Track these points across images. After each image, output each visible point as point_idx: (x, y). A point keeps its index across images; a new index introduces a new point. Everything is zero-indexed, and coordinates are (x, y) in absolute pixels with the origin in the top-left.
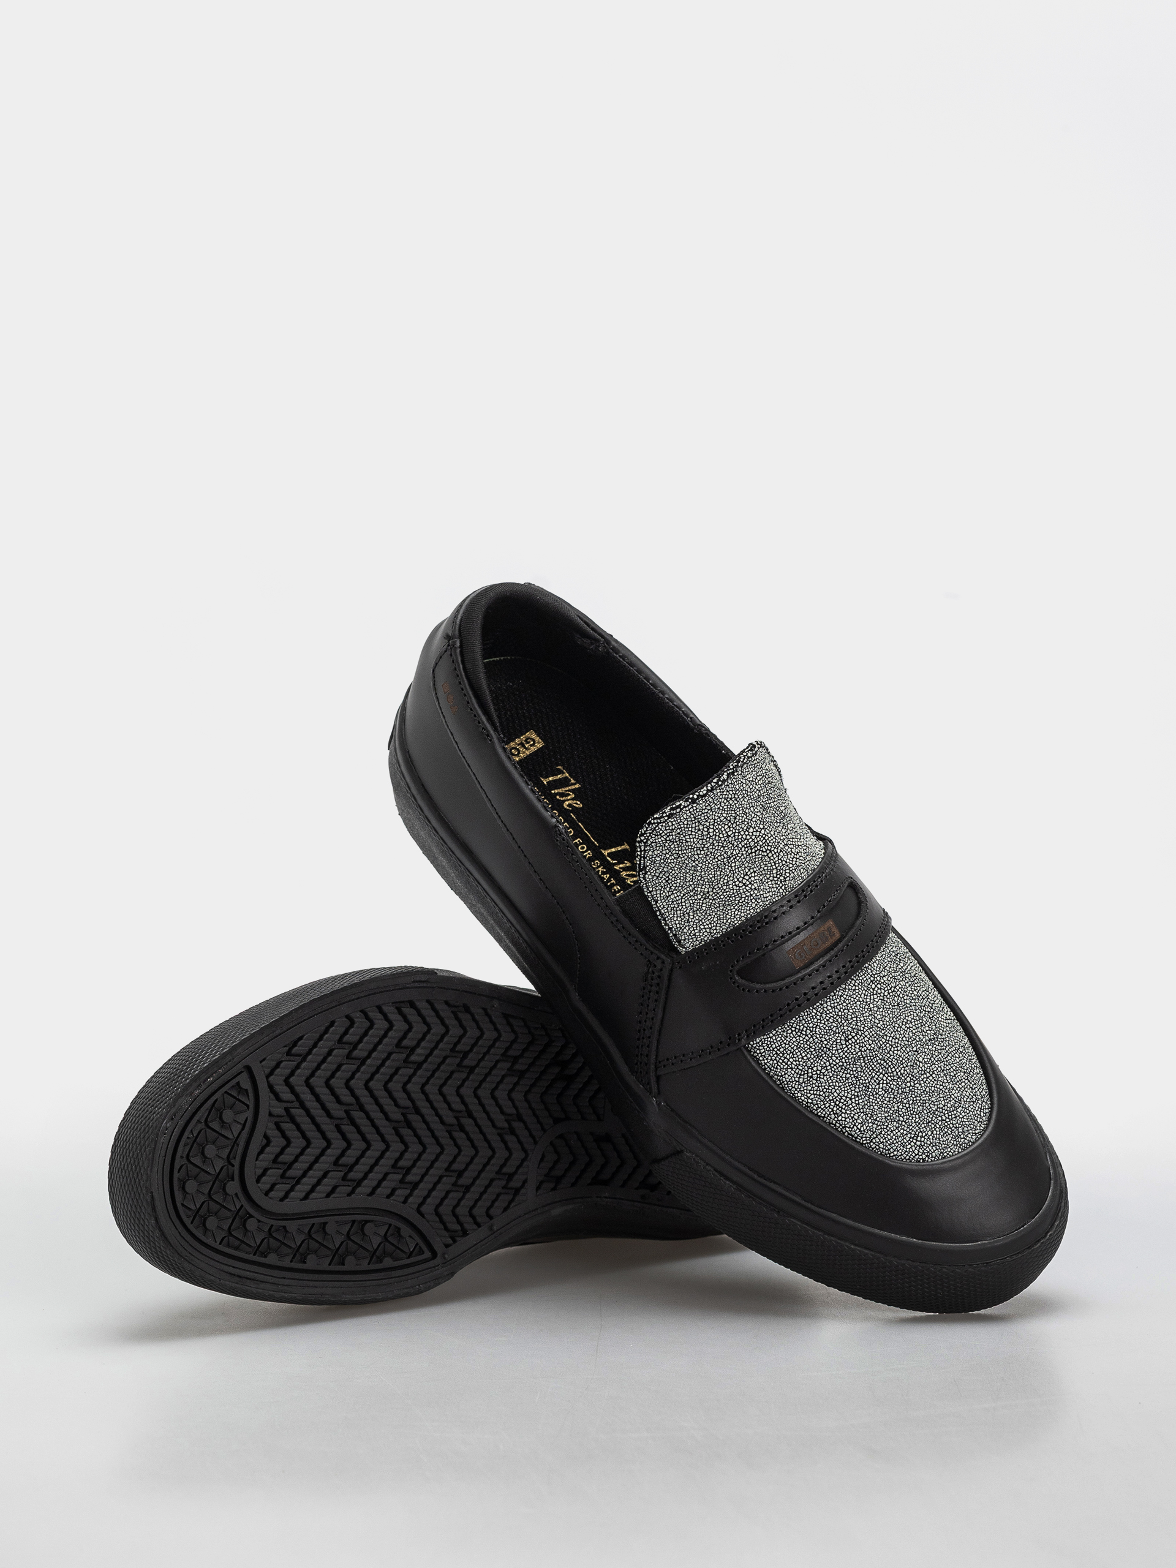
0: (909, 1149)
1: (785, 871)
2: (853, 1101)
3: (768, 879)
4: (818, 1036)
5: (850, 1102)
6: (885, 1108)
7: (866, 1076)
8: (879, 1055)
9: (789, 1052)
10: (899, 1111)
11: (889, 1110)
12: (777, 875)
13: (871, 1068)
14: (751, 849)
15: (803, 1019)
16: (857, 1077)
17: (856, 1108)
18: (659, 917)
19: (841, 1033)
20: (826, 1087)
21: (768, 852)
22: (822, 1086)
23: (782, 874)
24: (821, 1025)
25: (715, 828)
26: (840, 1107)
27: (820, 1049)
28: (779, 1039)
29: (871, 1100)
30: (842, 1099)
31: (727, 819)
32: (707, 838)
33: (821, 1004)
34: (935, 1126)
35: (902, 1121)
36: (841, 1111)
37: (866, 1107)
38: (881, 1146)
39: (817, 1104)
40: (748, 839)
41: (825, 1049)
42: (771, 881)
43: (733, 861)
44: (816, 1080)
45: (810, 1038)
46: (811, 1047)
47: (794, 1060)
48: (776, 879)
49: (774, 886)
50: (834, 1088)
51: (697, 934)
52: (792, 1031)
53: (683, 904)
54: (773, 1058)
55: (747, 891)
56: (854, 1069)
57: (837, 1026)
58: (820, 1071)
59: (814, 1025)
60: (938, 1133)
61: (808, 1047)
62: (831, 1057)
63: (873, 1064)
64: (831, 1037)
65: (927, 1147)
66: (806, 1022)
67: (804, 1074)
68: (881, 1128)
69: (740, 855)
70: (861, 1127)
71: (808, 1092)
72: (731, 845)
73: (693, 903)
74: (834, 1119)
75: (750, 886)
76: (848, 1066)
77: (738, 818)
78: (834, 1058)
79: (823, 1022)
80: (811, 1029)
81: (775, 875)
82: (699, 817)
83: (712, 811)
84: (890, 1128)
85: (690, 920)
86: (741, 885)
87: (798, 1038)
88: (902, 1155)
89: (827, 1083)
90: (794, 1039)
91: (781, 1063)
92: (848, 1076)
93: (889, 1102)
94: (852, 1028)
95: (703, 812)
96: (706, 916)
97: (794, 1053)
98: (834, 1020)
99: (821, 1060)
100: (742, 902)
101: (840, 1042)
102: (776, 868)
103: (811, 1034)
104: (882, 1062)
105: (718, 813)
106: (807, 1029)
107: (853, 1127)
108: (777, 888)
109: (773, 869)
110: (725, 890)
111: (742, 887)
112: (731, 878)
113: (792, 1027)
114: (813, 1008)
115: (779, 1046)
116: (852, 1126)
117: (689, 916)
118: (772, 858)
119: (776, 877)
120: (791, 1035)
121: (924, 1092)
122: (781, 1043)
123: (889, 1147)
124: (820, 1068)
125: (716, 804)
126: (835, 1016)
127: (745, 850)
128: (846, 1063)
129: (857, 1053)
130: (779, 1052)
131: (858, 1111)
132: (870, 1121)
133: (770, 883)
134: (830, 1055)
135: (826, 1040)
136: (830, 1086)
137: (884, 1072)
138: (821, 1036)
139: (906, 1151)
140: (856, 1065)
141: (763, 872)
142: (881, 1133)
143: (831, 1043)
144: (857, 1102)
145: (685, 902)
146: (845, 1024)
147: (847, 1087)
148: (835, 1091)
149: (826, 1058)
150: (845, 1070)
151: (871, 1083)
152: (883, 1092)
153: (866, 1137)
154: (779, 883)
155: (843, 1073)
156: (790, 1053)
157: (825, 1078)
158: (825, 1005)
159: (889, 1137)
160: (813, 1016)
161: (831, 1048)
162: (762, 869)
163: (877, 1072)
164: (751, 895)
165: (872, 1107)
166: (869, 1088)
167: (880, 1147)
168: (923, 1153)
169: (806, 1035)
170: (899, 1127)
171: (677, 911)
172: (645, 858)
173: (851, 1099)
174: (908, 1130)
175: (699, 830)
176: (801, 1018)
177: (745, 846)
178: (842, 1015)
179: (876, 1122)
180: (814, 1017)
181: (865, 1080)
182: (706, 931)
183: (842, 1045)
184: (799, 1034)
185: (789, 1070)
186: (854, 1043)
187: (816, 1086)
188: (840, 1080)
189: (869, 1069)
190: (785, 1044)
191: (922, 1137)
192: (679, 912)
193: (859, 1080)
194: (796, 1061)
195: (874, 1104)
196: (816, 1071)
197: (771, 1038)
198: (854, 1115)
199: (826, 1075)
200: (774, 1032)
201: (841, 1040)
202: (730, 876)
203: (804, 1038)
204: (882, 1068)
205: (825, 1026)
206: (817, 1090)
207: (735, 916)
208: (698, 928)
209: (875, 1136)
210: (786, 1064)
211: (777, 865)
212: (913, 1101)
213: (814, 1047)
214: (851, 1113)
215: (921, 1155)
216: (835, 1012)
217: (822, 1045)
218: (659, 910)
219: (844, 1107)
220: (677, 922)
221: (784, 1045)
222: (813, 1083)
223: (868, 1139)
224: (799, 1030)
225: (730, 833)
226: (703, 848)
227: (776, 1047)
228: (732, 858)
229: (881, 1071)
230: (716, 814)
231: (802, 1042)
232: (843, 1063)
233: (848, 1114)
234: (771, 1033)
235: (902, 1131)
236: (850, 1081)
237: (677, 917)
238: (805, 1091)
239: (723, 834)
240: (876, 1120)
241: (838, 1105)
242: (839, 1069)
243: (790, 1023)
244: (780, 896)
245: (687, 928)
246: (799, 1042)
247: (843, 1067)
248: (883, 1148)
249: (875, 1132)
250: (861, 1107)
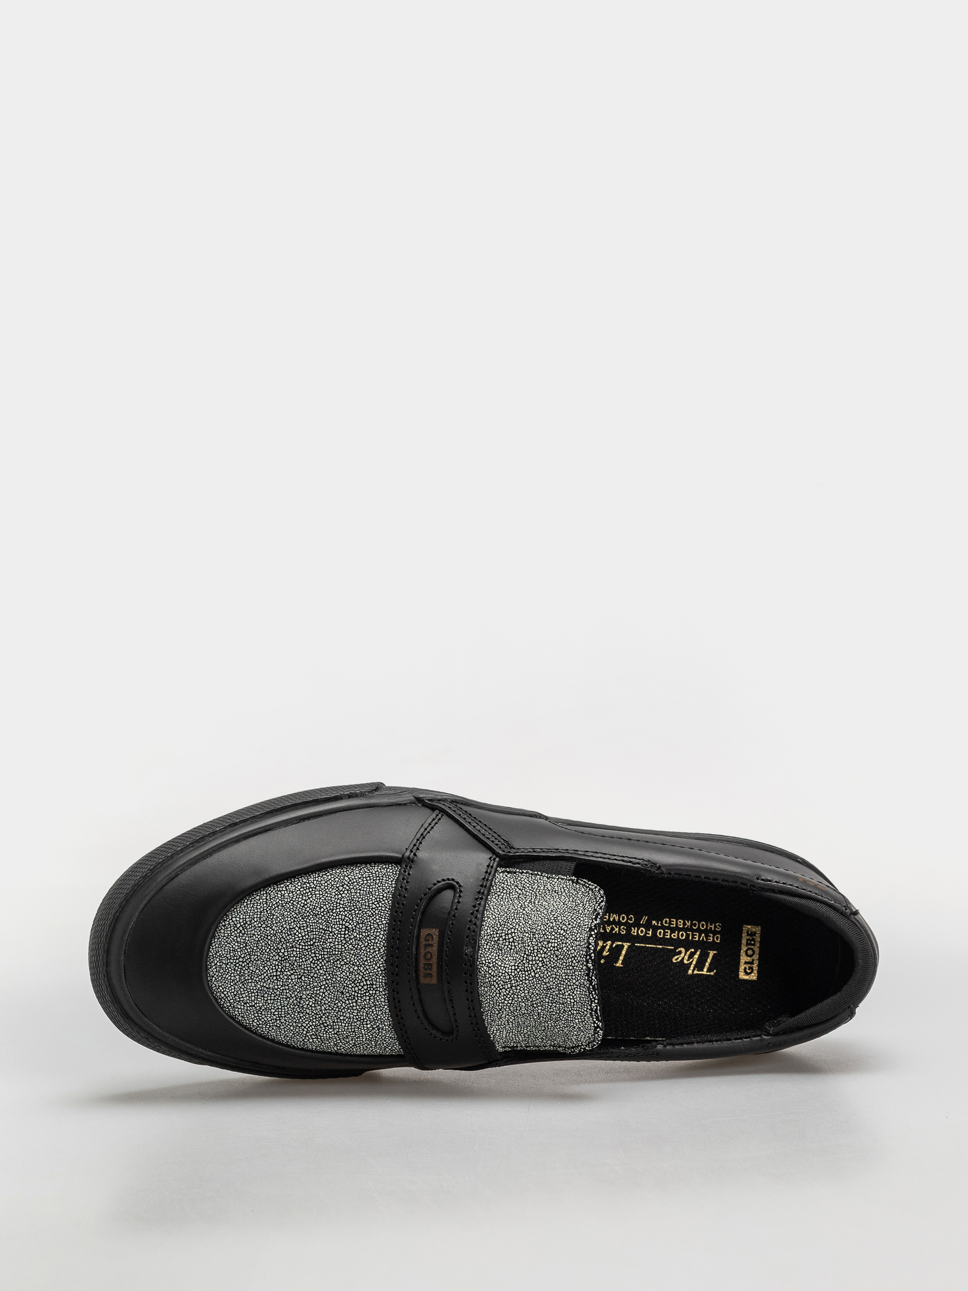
0: (240, 916)
1: (494, 971)
2: (303, 901)
3: (498, 956)
4: (366, 910)
5: (304, 898)
6: (280, 919)
7: (312, 923)
8: (319, 944)
9: (372, 884)
10: (270, 928)
11: (277, 921)
12: (496, 963)
13: (314, 930)
14: (527, 955)
15: (385, 910)
16: (316, 916)
17: (297, 899)
18: (536, 872)
19: (354, 928)
20: (328, 890)
21: (516, 967)
22: (331, 888)
23: (494, 967)
24: (371, 919)
25: (561, 935)
26: (307, 889)
27: (356, 905)
28: (386, 885)
29: (293, 913)
30: (311, 894)
31: (561, 948)
32: (559, 926)
33: (385, 931)
34: (240, 948)
35: (262, 925)
36: (303, 888)
37: (292, 907)
38: (258, 897)
39: (321, 877)
40: (536, 957)
41: (353, 908)
42: (496, 957)
43: (529, 936)
44: (337, 887)
45: (369, 904)
46: (362, 900)
47: (364, 883)
48: (494, 960)
49: (490, 956)
50: (322, 895)
51: (503, 885)
52: (384, 897)
53: (531, 892)
54: (377, 873)
55: (502, 933)
56: (323, 918)
57: (361, 929)
58: (341, 895)
59: (376, 914)
60: (234, 946)
61: (364, 899)
62: (344, 908)
63: (315, 934)
64: (358, 918)
65: (231, 930)
66: (382, 910)
67: (349, 883)
68: (269, 906)
69: (530, 943)
70: (282, 893)
71: (335, 877)
72: (541, 940)
73: (525, 898)
74: (302, 880)
75: (504, 937)
76: (328, 915)
77: (556, 959)
78: (341, 909)
79: (372, 921)
80: (374, 910)
81: (497, 962)
82: (578, 929)
83: (575, 940)
84: (264, 912)
85: (516, 888)
86: (510, 932)
87: (376, 897)
88: (240, 907)
89: (329, 893)
90: (377, 894)
91: (369, 875)
92: (322, 910)
93: (282, 926)
94: (352, 939)
95: (579, 934)
96: (509, 899)
97: (368, 887)
98: (367, 930)
99: (348, 900)
100: (497, 924)
101: (349, 922)
102: (501, 966)
103: (371, 907)
104: (312, 943)
105: (569, 945)
106: (377, 907)
107: (286, 888)
108: (487, 957)
109: (502, 964)
110: (515, 919)
111: (508, 931)
112: (519, 929)
113: (387, 899)
114: (387, 923)
115: (382, 882)
116: (287, 888)
117: (520, 889)
118: (510, 968)
119: (495, 962)
120: (381, 894)
121: (269, 958)
122: (383, 884)
123: (253, 902)
124: (343, 895)
125: (577, 946)
126: (369, 933)
127: (530, 949)
128: (332, 915)
129: (332, 928)
130: (378, 878)
131: (293, 899)
132: (280, 902)
133: (495, 955)
134: (346, 909)
135: (358, 914)
136: (326, 893)
137: (304, 938)
138: (364, 913)
139: (240, 912)
140: (325, 921)
141: (506, 955)
142: (266, 903)
143: (354, 916)
144: (300, 903)
145: (531, 893)
146: (358, 936)
147: (316, 904)
148: (319, 894)
149: (347, 904)
150: (328, 911)
151: (304, 922)
152: (291, 927)
153: (272, 892)
154: (490, 961)
155: (327, 908)
156: (371, 885)
157: (333, 894)
158: (382, 933)
159: (259, 907)
160: (382, 918)
161: (350, 913)
162: (508, 956)
163: (308, 933)
164: (497, 933)
165: (288, 910)
166: (302, 918)
167: (258, 896)
168: (229, 924)
169: (373, 903)
170: (260, 919)
171: (530, 885)
172: (583, 885)
173: (306, 900)
174: (253, 925)
175: (569, 924)
176: (387, 910)
177: (532, 952)
178: (366, 938)
179: (276, 905)
180: (380, 918)
181: (310, 920)
182: (499, 892)
183: (346, 922)
184: (378, 900)
185: (360, 876)
186: (340, 932)
187: (334, 884)
188: (324, 902)
189: (315, 928)
190: (379, 886)
191: (241, 931)
192: (528, 885)
193: (313, 915)
194: (362, 884)
195: (289, 913)
196: (344, 892)
197: (392, 881)
198: (293, 895)
199: (335, 896)
200: (394, 885)
201: (350, 924)
202: (521, 929)
203: (372, 900)
204: (308, 939)
205: (368, 920)
206: (331, 883)
207: (492, 914)
208: (506, 888)
209: (267, 898)
210: (366, 878)
211: (502, 968)
212: (269, 945)
213: (361, 902)
214: (296, 893)
215: (229, 922)
216: (372, 936)
217: (357, 908)
218: (541, 875)
219: (304, 892)
220: (522, 879)
221: (379, 884)
222: (337, 883)
223: (270, 892)
224: (380, 902)
225: (550, 945)
226: (555, 920)
227: (382, 879)
228: (532, 936)
229: (307, 937)
230: (569, 942)
231: (371, 897)
232: (333, 913)
233: (297, 891)
235: (255, 919)
236: (318, 909)
237: (526, 882)
238: (337, 876)
239: (553, 939)
240: (278, 907)
241: (309, 889)
242: (332, 908)
243: (391, 900)
244: (480, 956)
245: (513, 882)
246: (372, 895)
247: (330, 911)
248: (255, 898)
249: (270, 900)
250: (295, 903)
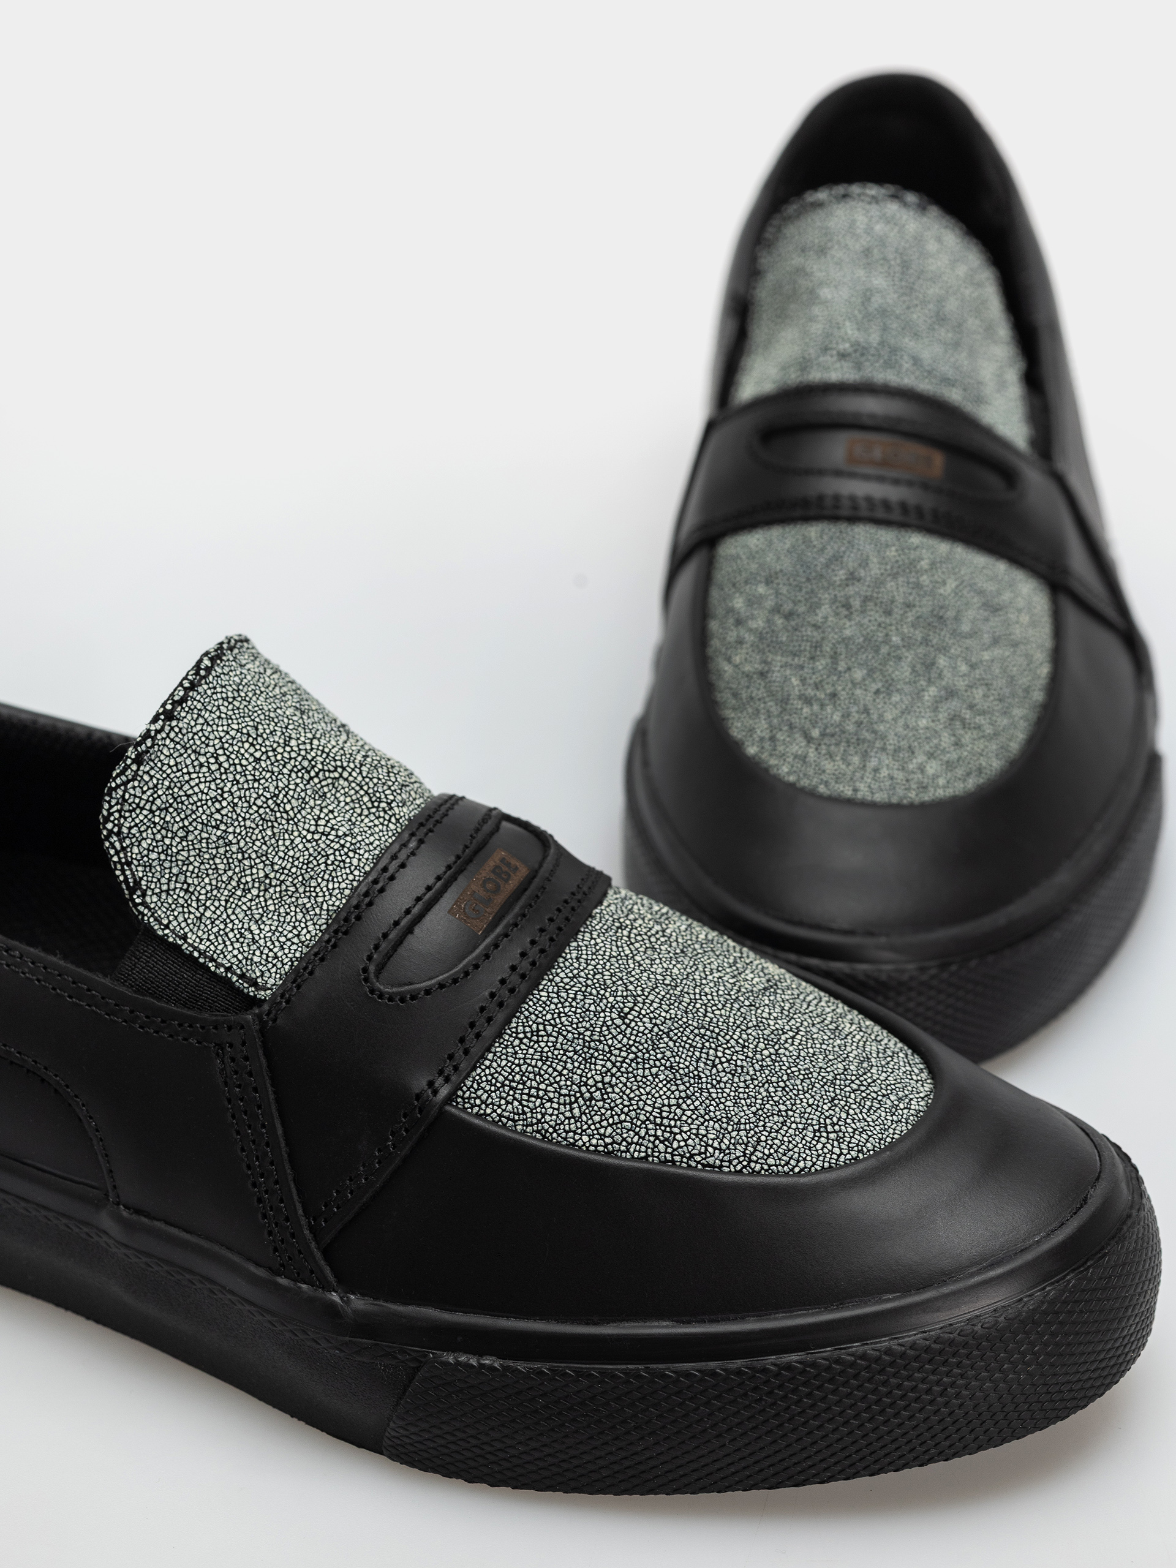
0: (822, 1149)
1: (383, 792)
2: (684, 1106)
3: (360, 815)
4: (569, 1028)
5: (679, 1111)
6: (745, 1099)
7: (686, 1060)
8: (690, 1022)
9: (532, 1076)
10: (772, 1097)
11: (753, 1100)
12: (373, 803)
13: (687, 1046)
14: (308, 772)
15: (531, 1014)
16: (672, 1067)
17: (694, 1117)
18: (202, 960)
19: (608, 1010)
20: (626, 1103)
21: (340, 770)
22: (617, 1106)
23: (380, 798)
24: (567, 1010)
25: (228, 753)
26: (666, 1127)
28: (504, 1063)
29: (714, 1096)
30: (662, 1111)
31: (242, 733)
32: (221, 774)
33: (550, 981)
34: (846, 1102)
35: (786, 1111)
36: (671, 1132)
37: (712, 1108)
38: (771, 1161)
39: (624, 1139)
40: (295, 758)
41: (592, 1044)
42: (367, 816)
43: (285, 801)
44: (603, 1100)
45: (557, 1038)
46: (566, 1051)
47: (547, 1085)
48: (374, 810)
49: (376, 822)
50: (641, 1100)
51: (280, 954)
52: (521, 1040)
53: (233, 917)
54: (510, 1098)
55: (332, 841)
56: (659, 1056)
57: (595, 1002)
58: (602, 1082)
59: (553, 1015)
60: (858, 1111)
61: (562, 1052)
62: (610, 1052)
63: (688, 1038)
64: (593, 1022)
65: (851, 1137)
66: (536, 1015)
67: (577, 1099)
68: (756, 1133)
69: (292, 787)
70: (719, 1143)
71: (598, 1125)
72: (269, 775)
73: (250, 909)
74: (666, 1152)
75: (333, 832)
76: (647, 1055)
77: (260, 727)
78: (617, 1052)
79: (567, 1004)
80: (552, 1022)
81: (370, 805)
82: (191, 742)
83: (208, 724)
84: (771, 1128)
85: (257, 938)
86: (316, 837)
87: (536, 1046)
88: (814, 1164)
89: (625, 1097)
90: (531, 1051)
91: (528, 1101)
92: (654, 1070)
93: (748, 1087)
94: (622, 996)
95: (195, 730)
96: (282, 919)
97: (542, 1072)
98: (584, 996)
99: (595, 1064)
100: (333, 863)
101: (613, 1023)
102: (366, 793)
103: (556, 1029)
104: (703, 1031)
105: (223, 725)
106: (545, 1025)
107: (706, 1150)
108: (382, 824)
109: (362, 796)
110: (293, 857)
111: (320, 839)
112: (296, 834)
113: (517, 1033)
114: (539, 991)
115: (510, 1074)
116: (703, 1150)
117: (251, 932)
118: (351, 779)
119: (373, 807)
120: (523, 1047)
121: (798, 1058)
122: (510, 1067)
123: (784, 1158)
124: (598, 1078)
125: (211, 712)
126: (583, 989)
127: (298, 777)
128: (640, 1051)
129: (651, 1031)
130: (514, 1085)
131: (702, 1120)
132: (730, 1128)
133: (366, 820)
134: (607, 1049)
135: (587, 1030)
136: (630, 1099)
137: (713, 1046)
138: (574, 1026)
139: (819, 1156)
140: (659, 1048)
141: (347, 808)
142: (759, 1141)
143: (598, 1030)
144: (692, 1107)
145: (233, 913)
146: (607, 994)
147: (661, 1089)
148: (646, 1103)
149: (601, 1057)
150: (644, 1063)
151: (700, 1069)
152: (730, 1076)
153: (737, 1158)
154: (382, 814)
155: (644, 1069)
156: (535, 1076)
157: (617, 1090)
158: (557, 979)
159: (776, 1141)
160: (544, 1003)
161: (602, 1038)
162: (342, 804)
163: (702, 1049)
164: (343, 846)
165: (722, 1106)
166: (700, 1078)
167: (770, 1166)
168: (850, 1149)
169: (549, 1035)
170: (785, 1121)
171: (226, 934)
172: (129, 864)
173: (679, 1106)
174: (804, 1121)
175: (201, 765)
176: (526, 1013)
177: (295, 770)
178: (594, 984)
179: (742, 1127)
180: (548, 1003)
181: (688, 1067)
182: (293, 943)
183: (619, 1027)
184: (535, 1038)
185: (548, 1105)
186: (638, 1017)
187: (607, 1110)
188: (644, 1083)
189: (684, 1047)
190: (519, 1065)
191: (833, 1125)
192: (231, 935)
193: (677, 1071)
194: (551, 1085)
195: (723, 1100)
196: (595, 1085)
197: (488, 1067)
198: (698, 1129)
199: (617, 1084)
200: (490, 1056)
201: (612, 1020)
202: (293, 831)
203: (547, 1042)
204: (708, 1041)
205: (573, 1009)
206: (612, 1116)
207: (330, 895)
208: (277, 944)
209: (752, 1150)
210: (537, 1097)
211: (365, 788)
212: (787, 1074)
213: (571, 1049)
214: (691, 1129)
215: (849, 1153)
216: (580, 983)
217: (583, 1039)
218: (195, 948)
219: (672, 1123)
220: (236, 952)
221: (517, 1069)
222: (599, 1108)
223: (742, 1159)
224: (532, 1032)
225: (258, 754)
226: (222, 796)
227: (506, 1078)
228: (281, 796)
229: (707, 1044)
230: (220, 729)
231: (546, 1049)
232: (635, 1053)
233: (686, 1132)
234: (486, 1059)
235: (794, 1126)
236: (662, 1077)
237: (232, 944)
238: (593, 1127)
239: (247, 759)
240: (739, 1123)
241: (661, 1125)
242: (634, 1065)
243: (509, 1029)
244: (394, 835)
245: (258, 953)
246: (542, 1052)
247: (639, 1060)
248: (776, 1165)
249: (749, 1142)
250: (702, 1112)
